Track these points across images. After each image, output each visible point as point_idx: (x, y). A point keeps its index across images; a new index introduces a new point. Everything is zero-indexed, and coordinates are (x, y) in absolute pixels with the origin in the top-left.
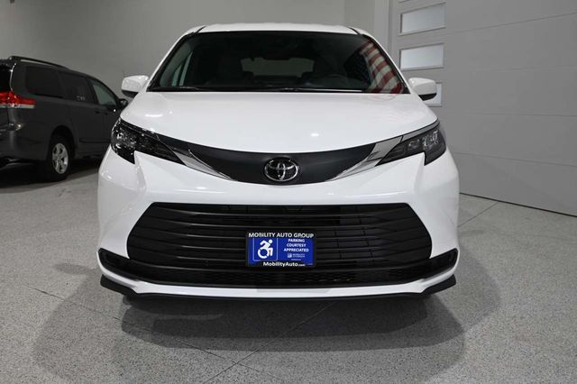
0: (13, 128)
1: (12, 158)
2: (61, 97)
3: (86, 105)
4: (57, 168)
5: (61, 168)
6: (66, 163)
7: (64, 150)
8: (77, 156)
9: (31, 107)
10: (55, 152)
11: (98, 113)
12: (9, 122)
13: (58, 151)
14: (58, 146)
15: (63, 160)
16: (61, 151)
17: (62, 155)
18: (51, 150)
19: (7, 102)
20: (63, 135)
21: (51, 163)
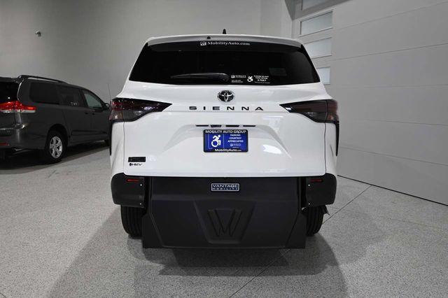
0: (19, 127)
1: (17, 148)
2: (58, 104)
3: (77, 109)
4: (53, 154)
5: (56, 154)
6: (61, 150)
7: (60, 141)
8: (70, 145)
9: (33, 111)
10: (52, 143)
11: (87, 113)
12: (16, 123)
13: (55, 142)
14: (54, 139)
15: (58, 148)
16: (57, 142)
17: (58, 145)
18: (49, 141)
19: (14, 108)
20: (58, 130)
21: (48, 151)
